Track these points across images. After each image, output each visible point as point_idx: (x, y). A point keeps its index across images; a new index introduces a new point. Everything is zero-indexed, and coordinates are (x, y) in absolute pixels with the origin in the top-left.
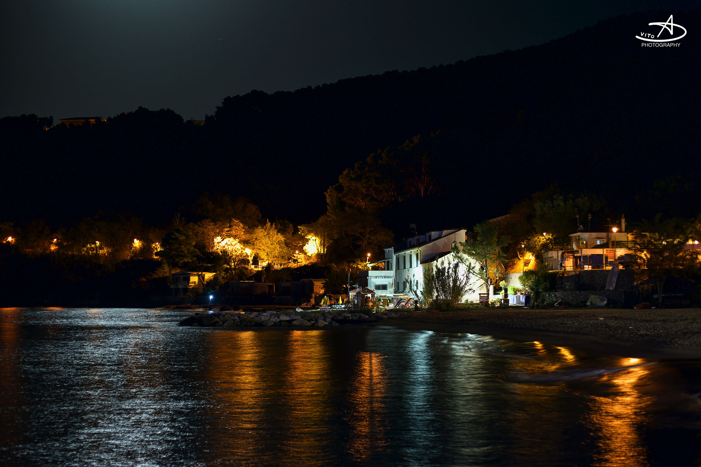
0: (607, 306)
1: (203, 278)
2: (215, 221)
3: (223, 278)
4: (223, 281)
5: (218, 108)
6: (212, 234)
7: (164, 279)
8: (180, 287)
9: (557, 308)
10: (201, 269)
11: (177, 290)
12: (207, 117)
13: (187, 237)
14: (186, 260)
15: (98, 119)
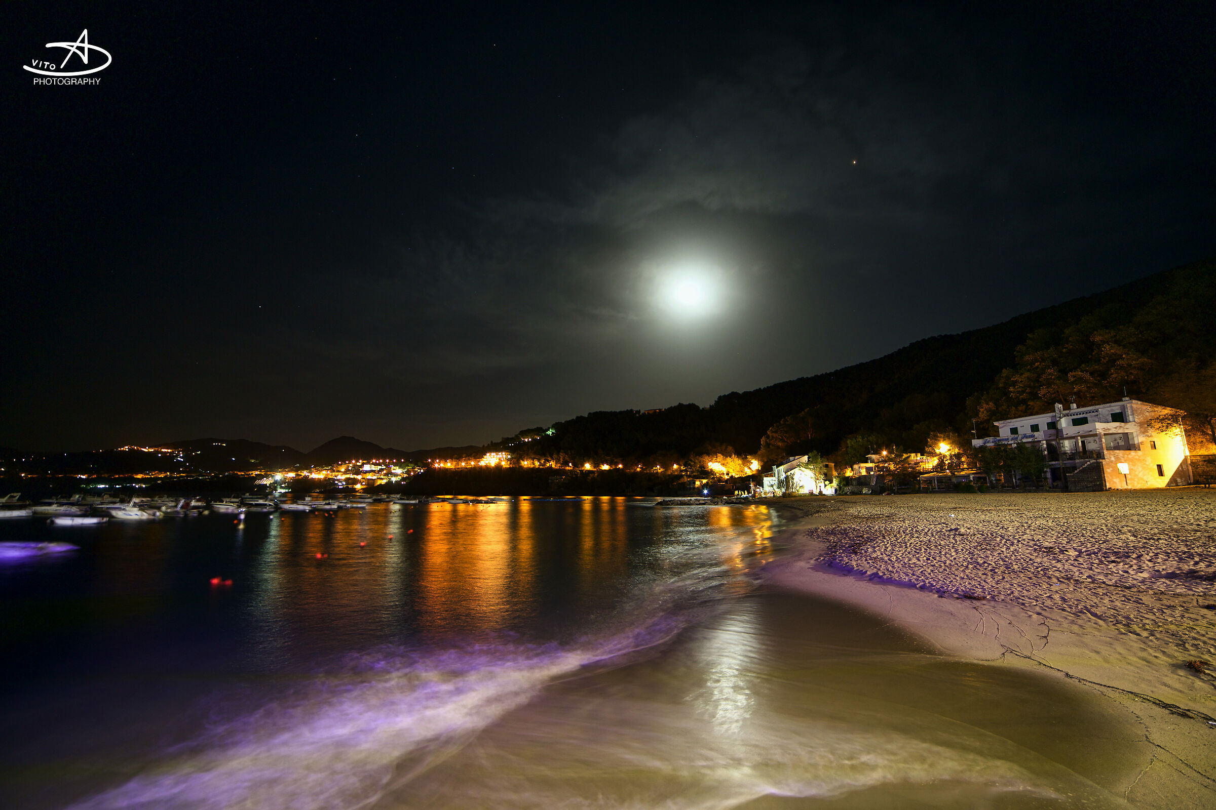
0: (871, 494)
1: (702, 482)
2: (708, 454)
3: (711, 482)
4: (711, 484)
5: (715, 401)
6: (707, 461)
7: (684, 483)
8: (691, 487)
9: (848, 495)
10: (700, 478)
11: (690, 488)
12: (710, 406)
13: (695, 463)
14: (694, 474)
15: (660, 410)
